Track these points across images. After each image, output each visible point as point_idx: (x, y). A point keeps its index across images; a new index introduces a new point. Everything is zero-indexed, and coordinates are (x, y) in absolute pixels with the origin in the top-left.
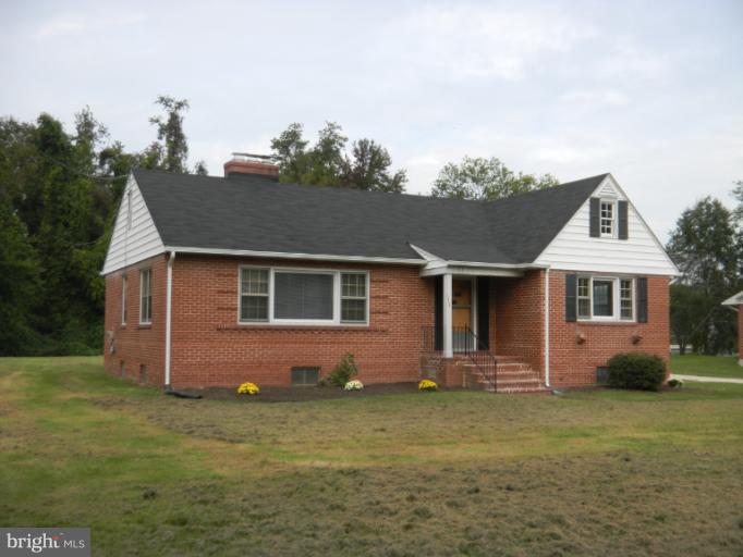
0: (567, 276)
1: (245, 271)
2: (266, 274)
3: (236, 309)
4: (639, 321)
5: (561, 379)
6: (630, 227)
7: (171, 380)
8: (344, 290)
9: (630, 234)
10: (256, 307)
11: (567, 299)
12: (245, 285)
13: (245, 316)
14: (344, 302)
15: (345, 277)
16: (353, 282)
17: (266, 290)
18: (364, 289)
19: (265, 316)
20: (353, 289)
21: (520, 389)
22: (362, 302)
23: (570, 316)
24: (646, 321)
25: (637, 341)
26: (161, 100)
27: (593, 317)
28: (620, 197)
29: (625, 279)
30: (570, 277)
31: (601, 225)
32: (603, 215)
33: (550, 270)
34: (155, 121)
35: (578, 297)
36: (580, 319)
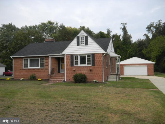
0: (71, 56)
1: (25, 59)
2: (28, 59)
3: (23, 66)
4: (92, 65)
5: (69, 79)
6: (89, 42)
7: (14, 78)
8: (41, 62)
9: (89, 44)
10: (26, 65)
11: (71, 61)
12: (24, 62)
13: (24, 67)
14: (41, 64)
15: (41, 59)
16: (42, 60)
17: (28, 62)
18: (44, 61)
19: (27, 67)
20: (42, 61)
21: (58, 81)
22: (44, 64)
23: (72, 65)
24: (94, 65)
25: (91, 70)
26: (122, 24)
27: (79, 65)
28: (86, 35)
29: (88, 55)
30: (72, 56)
31: (80, 43)
32: (81, 40)
33: (66, 55)
34: (121, 28)
35: (74, 60)
36: (75, 65)
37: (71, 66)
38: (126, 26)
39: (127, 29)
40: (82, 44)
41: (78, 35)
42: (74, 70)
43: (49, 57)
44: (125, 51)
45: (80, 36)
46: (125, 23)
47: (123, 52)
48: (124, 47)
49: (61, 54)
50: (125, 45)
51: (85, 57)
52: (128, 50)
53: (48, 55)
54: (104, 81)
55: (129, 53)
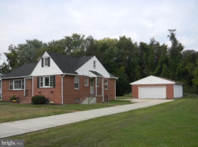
1: (10, 81)
2: (13, 81)
3: (9, 87)
4: (53, 87)
6: (51, 63)
9: (51, 65)
12: (10, 83)
13: (10, 89)
14: (22, 85)
17: (13, 84)
19: (12, 88)
23: (38, 86)
24: (55, 87)
25: (52, 92)
26: (169, 30)
27: (44, 86)
28: (49, 56)
29: (51, 76)
30: (38, 78)
31: (44, 64)
32: (46, 61)
33: (34, 77)
34: (168, 36)
35: (40, 82)
36: (40, 87)
37: (37, 88)
38: (174, 32)
39: (176, 37)
40: (46, 65)
41: (43, 57)
42: (39, 91)
43: (24, 78)
44: (174, 67)
45: (44, 57)
46: (173, 30)
47: (171, 68)
48: (173, 61)
49: (29, 76)
50: (174, 59)
51: (48, 78)
52: (177, 64)
53: (23, 77)
54: (62, 103)
55: (179, 69)
